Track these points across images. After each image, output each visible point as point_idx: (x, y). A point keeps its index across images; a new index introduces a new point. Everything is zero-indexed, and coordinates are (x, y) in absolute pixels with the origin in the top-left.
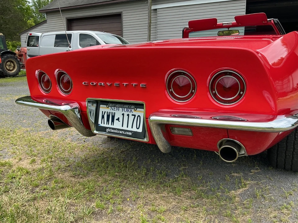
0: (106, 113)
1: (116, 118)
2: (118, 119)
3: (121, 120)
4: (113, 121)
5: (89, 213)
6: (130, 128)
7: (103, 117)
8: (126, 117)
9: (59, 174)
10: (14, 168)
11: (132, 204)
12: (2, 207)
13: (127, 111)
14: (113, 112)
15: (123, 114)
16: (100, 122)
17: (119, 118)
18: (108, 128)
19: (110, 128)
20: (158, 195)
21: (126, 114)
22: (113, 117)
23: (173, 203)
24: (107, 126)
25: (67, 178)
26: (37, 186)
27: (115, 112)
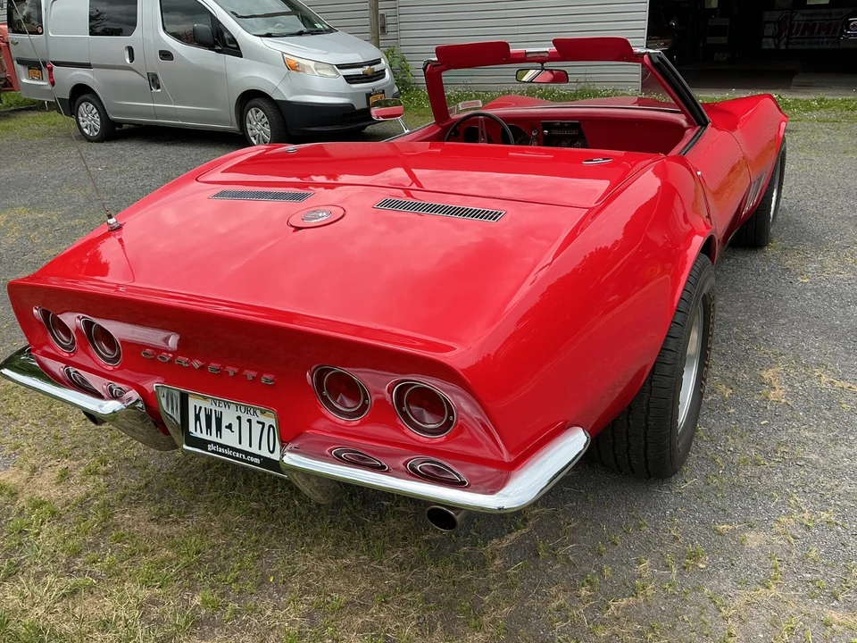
0: (203, 410)
1: (225, 423)
2: (229, 427)
3: (235, 427)
4: (219, 429)
5: (187, 623)
6: (254, 450)
7: (197, 418)
8: (245, 425)
9: (124, 512)
10: (22, 501)
11: (278, 592)
12: (8, 621)
13: (247, 411)
14: (218, 409)
15: (239, 418)
16: (192, 429)
17: (230, 425)
18: (210, 442)
19: (215, 444)
20: (336, 562)
21: (245, 417)
22: (219, 421)
23: (363, 585)
24: (208, 438)
25: (143, 524)
26: (77, 554)
27: (223, 409)
